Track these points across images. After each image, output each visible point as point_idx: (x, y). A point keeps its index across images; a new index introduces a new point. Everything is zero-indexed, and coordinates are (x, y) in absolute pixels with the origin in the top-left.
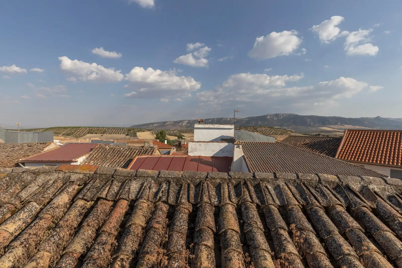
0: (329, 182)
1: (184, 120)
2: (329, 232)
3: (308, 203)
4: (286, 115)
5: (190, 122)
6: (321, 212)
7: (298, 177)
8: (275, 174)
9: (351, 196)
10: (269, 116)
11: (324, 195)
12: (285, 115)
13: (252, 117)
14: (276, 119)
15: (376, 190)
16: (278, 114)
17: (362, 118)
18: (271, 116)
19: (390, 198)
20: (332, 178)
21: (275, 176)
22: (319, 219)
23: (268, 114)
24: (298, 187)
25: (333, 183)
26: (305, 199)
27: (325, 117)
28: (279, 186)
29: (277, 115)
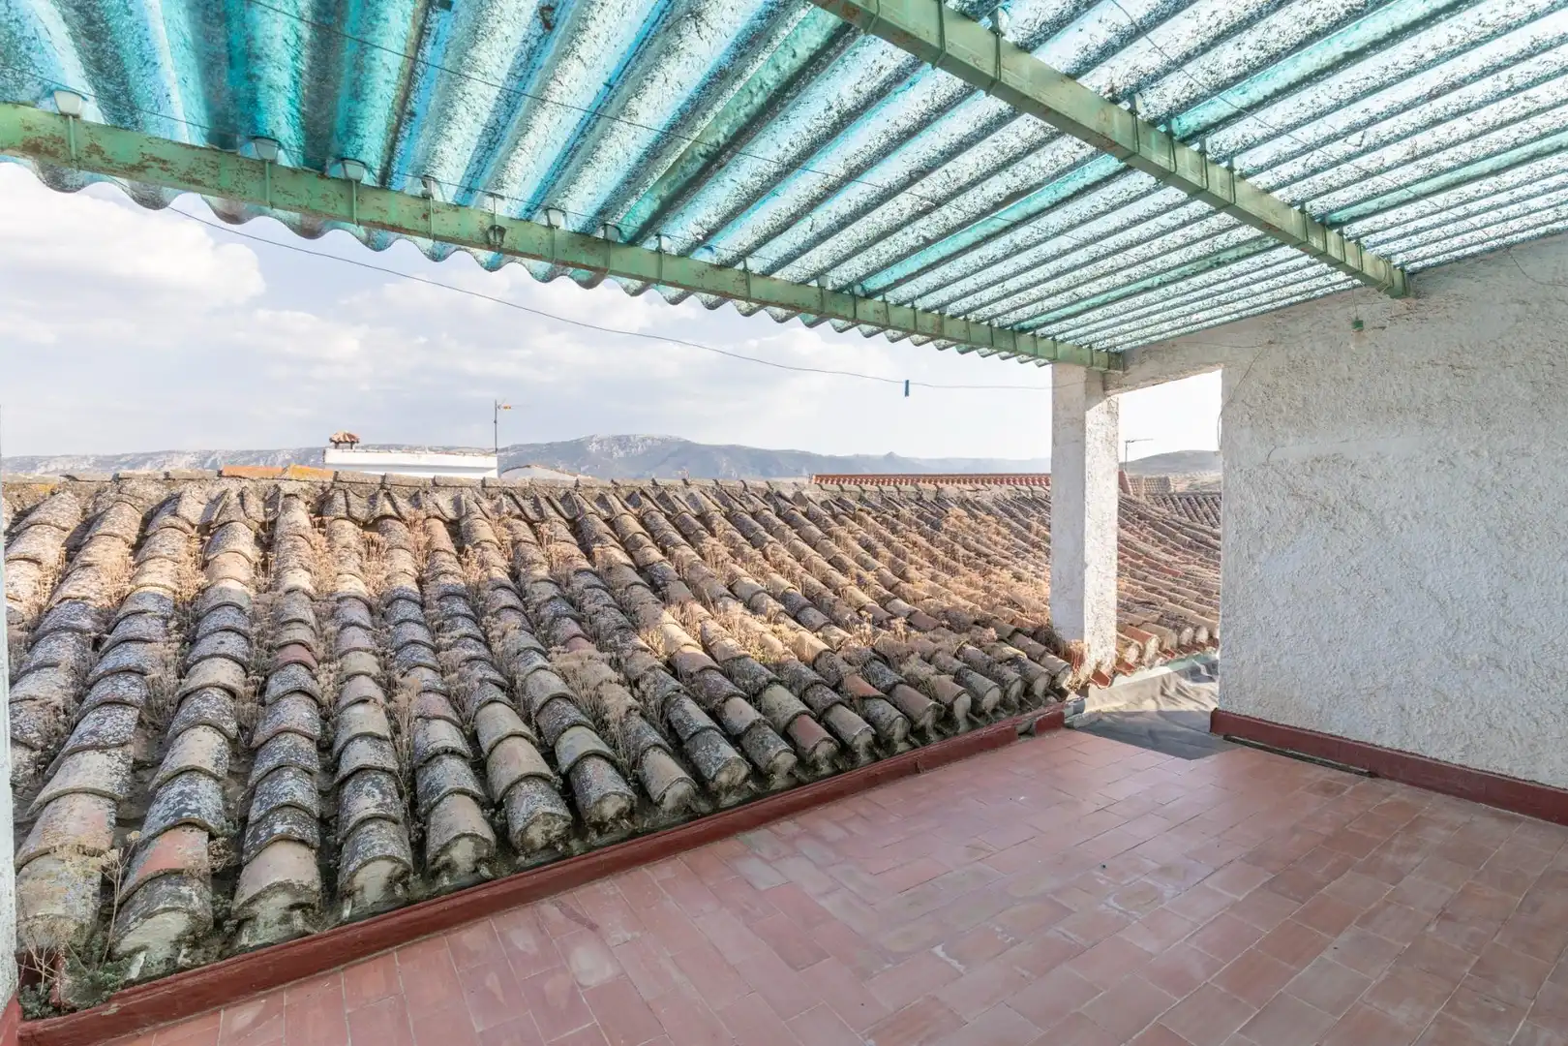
0: (758, 489)
1: (170, 453)
2: (754, 529)
3: (731, 509)
4: (653, 440)
5: (209, 461)
6: (749, 518)
7: (717, 483)
8: (684, 480)
9: (782, 503)
10: (597, 443)
11: (751, 502)
12: (649, 442)
13: (532, 445)
14: (622, 454)
15: (811, 496)
16: (628, 438)
17: (858, 456)
18: (600, 442)
19: (823, 504)
20: (761, 484)
21: (686, 483)
22: (744, 522)
23: (592, 437)
24: (718, 495)
25: (762, 489)
26: (729, 506)
27: (769, 451)
28: (692, 494)
29: (622, 441)
